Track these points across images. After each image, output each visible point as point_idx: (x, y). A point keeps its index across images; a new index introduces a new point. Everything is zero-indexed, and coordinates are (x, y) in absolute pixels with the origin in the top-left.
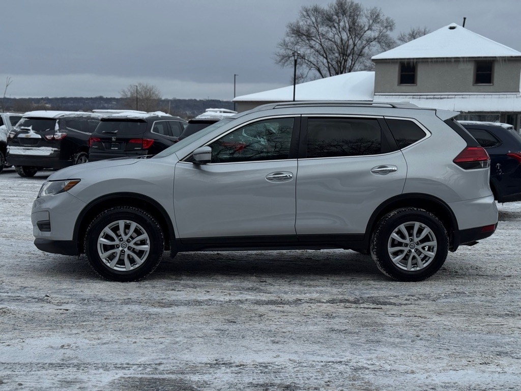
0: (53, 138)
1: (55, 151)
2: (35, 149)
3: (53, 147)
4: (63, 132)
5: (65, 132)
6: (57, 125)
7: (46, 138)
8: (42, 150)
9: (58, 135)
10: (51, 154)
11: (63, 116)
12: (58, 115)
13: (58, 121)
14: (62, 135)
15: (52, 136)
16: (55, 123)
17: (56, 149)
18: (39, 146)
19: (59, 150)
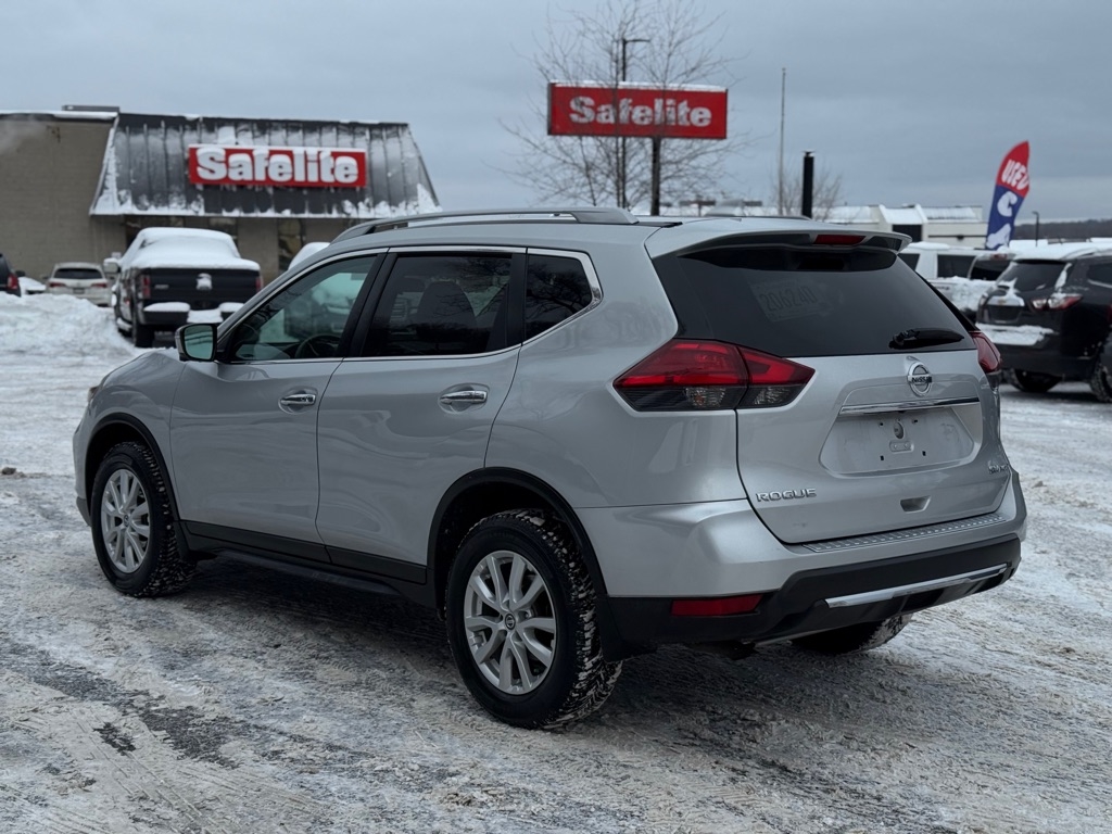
0: (1046, 307)
1: (1046, 335)
2: (1011, 331)
3: (1044, 326)
4: (1072, 291)
5: (1078, 292)
6: (1063, 275)
7: (1033, 306)
8: (1022, 333)
9: (1059, 298)
10: (1038, 342)
11: (1091, 254)
12: (1076, 252)
13: (1069, 265)
14: (1066, 298)
15: (1045, 301)
16: (1062, 269)
17: (1048, 331)
18: (1019, 324)
19: (1057, 333)
